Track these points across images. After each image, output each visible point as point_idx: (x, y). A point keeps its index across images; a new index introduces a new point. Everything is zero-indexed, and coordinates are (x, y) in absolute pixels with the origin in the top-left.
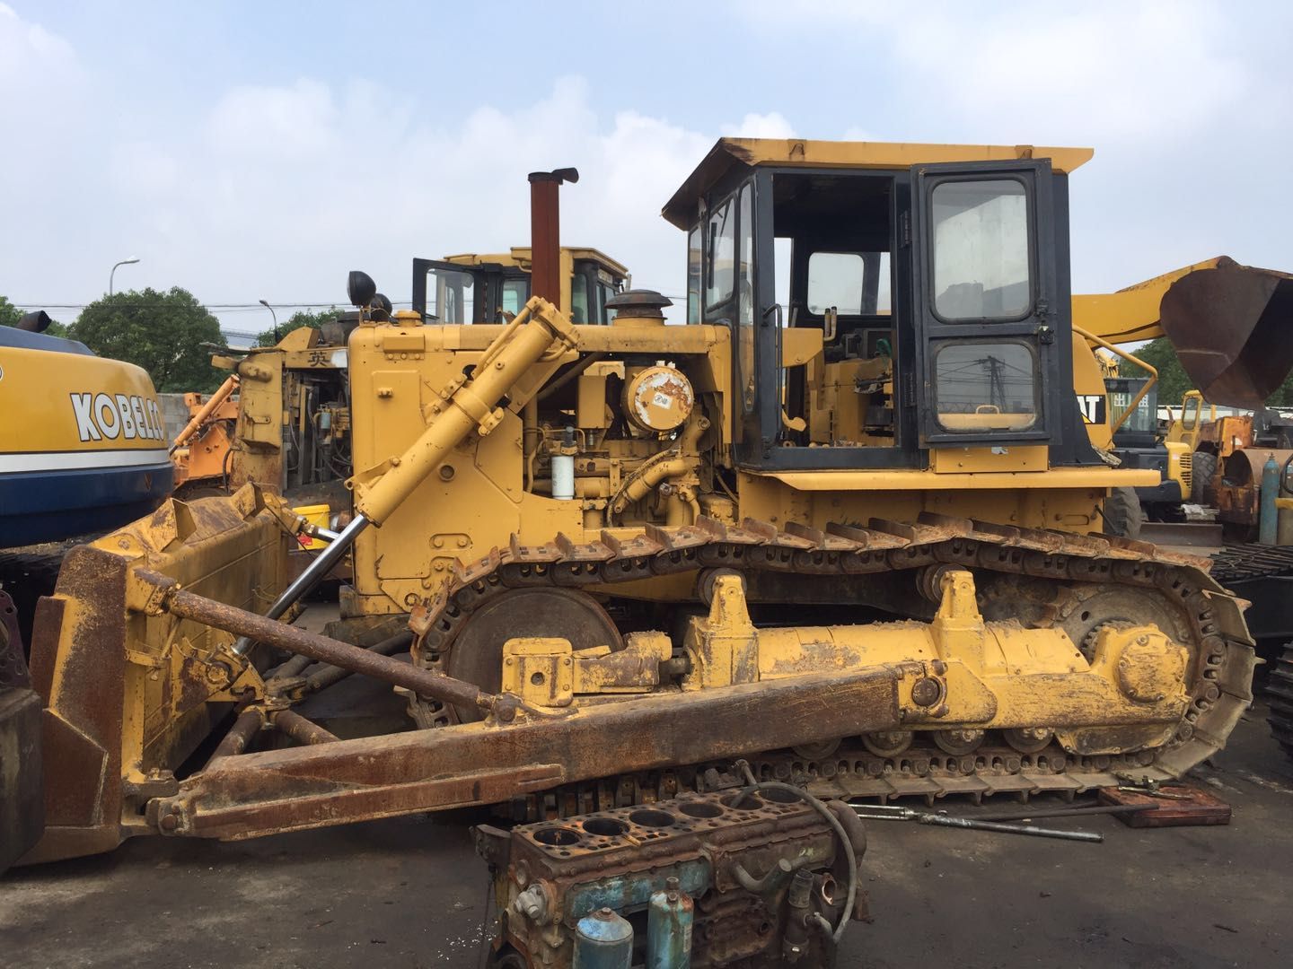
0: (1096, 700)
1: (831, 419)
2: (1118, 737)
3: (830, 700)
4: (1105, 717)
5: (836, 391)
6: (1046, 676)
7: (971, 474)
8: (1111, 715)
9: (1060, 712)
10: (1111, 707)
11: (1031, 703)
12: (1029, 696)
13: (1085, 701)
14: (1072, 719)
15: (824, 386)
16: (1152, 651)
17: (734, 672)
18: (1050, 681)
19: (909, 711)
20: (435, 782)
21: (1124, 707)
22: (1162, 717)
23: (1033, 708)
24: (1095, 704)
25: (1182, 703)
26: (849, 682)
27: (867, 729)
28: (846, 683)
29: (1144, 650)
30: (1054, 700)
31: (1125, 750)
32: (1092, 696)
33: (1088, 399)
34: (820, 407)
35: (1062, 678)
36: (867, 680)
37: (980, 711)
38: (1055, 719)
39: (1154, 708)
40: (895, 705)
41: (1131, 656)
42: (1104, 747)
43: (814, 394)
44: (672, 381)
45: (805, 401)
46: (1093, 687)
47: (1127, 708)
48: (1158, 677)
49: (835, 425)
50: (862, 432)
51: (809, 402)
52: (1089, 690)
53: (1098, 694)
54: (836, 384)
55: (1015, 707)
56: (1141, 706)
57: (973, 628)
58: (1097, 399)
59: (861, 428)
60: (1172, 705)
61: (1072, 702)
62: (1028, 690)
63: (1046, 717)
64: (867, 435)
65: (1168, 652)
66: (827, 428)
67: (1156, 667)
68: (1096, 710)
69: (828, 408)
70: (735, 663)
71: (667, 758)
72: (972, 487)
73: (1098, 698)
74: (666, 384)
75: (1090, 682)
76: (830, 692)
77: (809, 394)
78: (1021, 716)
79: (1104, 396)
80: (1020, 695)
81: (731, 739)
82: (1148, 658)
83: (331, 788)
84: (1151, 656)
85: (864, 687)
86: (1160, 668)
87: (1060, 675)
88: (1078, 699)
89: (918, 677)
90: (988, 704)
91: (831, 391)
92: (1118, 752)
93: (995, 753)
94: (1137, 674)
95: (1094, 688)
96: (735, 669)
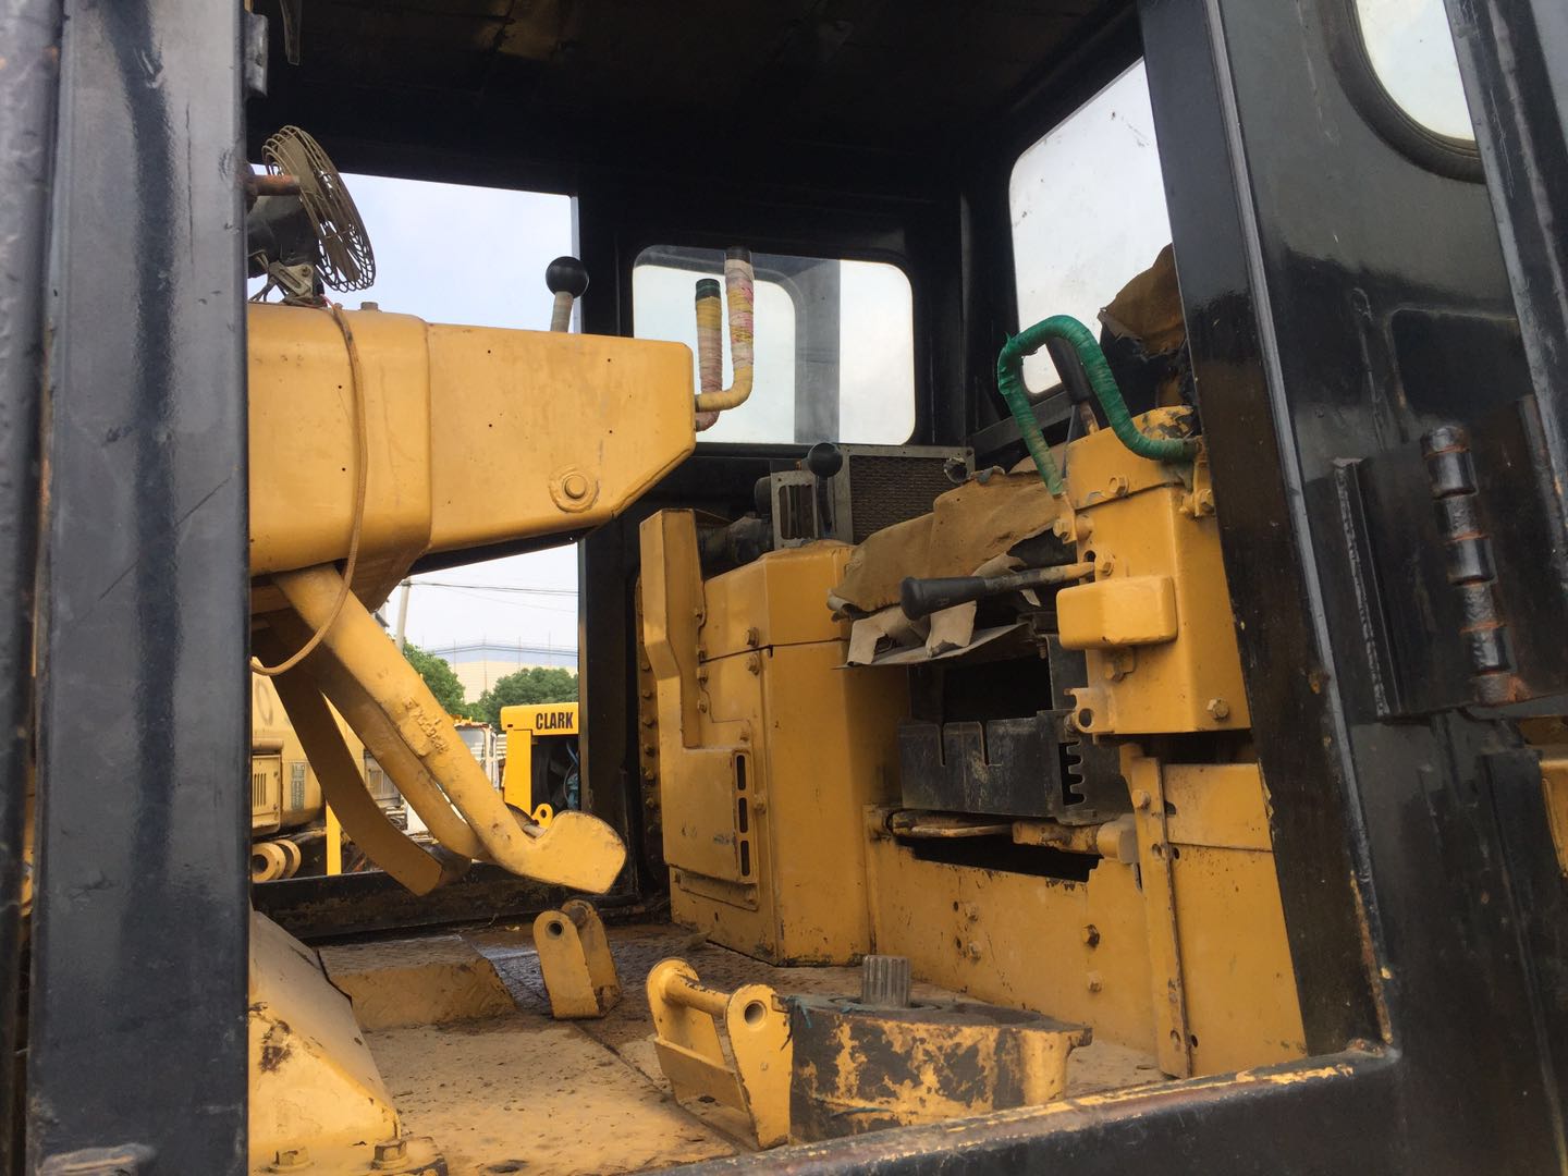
1: (742, 785)
5: (756, 669)
15: (703, 659)
34: (693, 740)
43: (668, 694)
45: (643, 719)
49: (760, 811)
50: (878, 837)
51: (653, 724)
54: (754, 644)
59: (877, 821)
64: (906, 854)
66: (728, 823)
69: (724, 743)
77: (652, 697)
91: (732, 681)
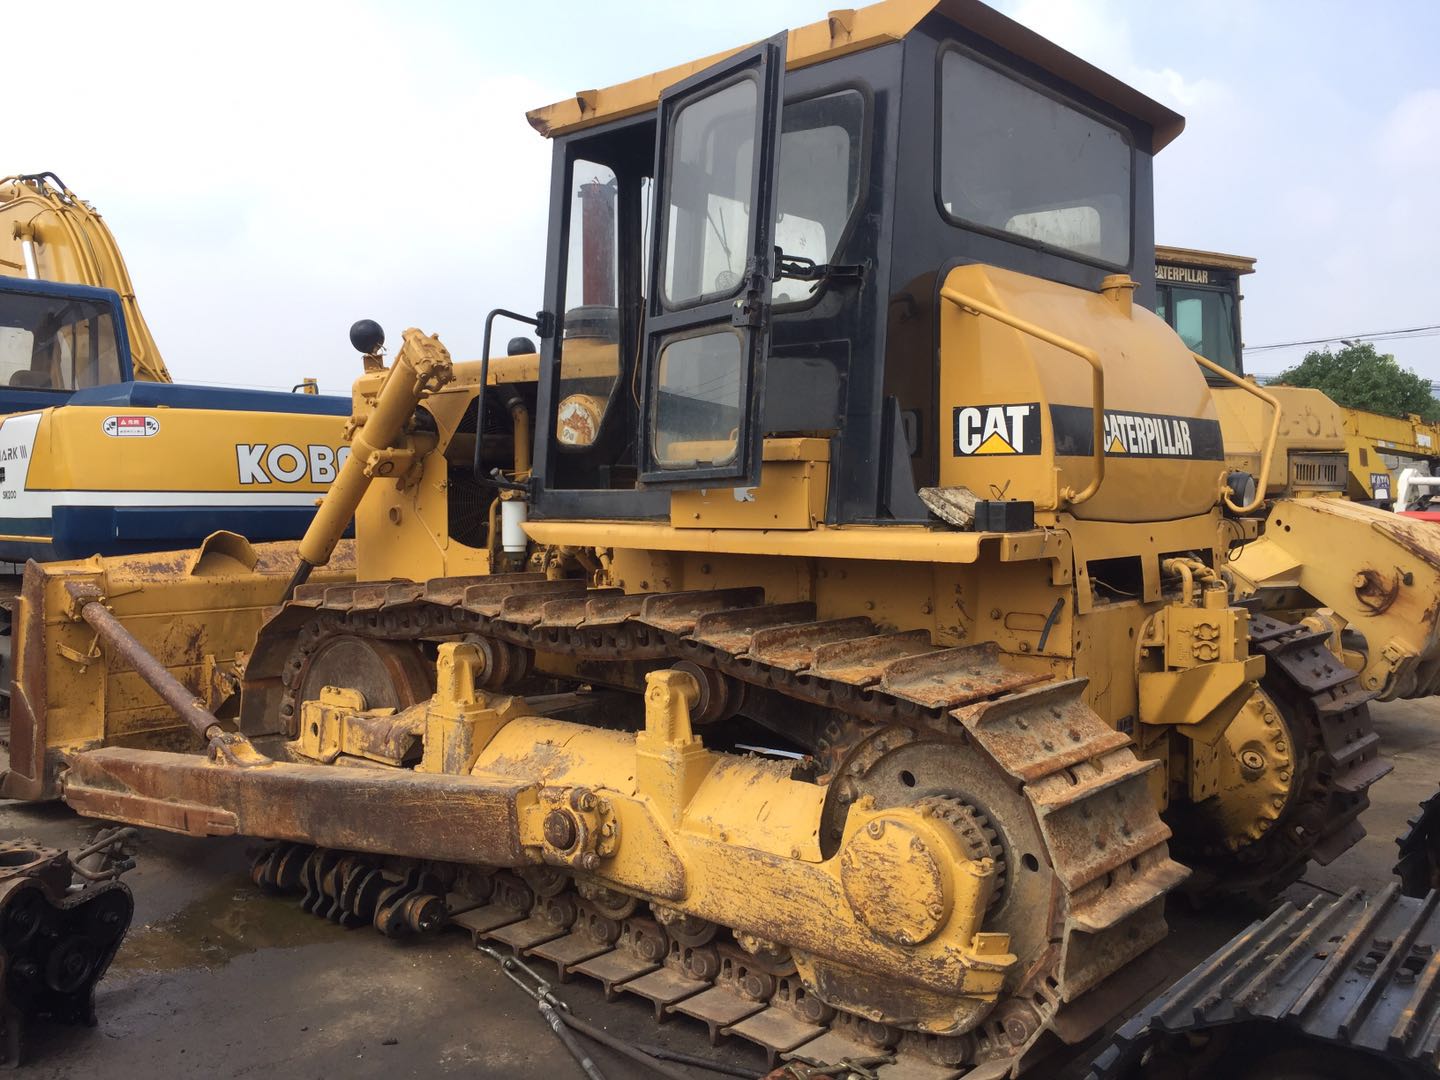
0: (821, 915)
2: (871, 992)
3: (445, 810)
4: (834, 948)
6: (755, 854)
7: (714, 530)
8: (843, 948)
9: (772, 917)
10: (844, 933)
11: (734, 890)
12: (731, 878)
13: (805, 911)
14: (787, 935)
16: (886, 851)
17: (445, 759)
18: (759, 863)
19: (546, 851)
20: (169, 803)
21: (862, 940)
22: (924, 978)
23: (738, 900)
24: (820, 921)
25: (959, 966)
26: (463, 792)
27: (483, 859)
28: (459, 792)
29: (875, 845)
30: (764, 894)
31: (888, 1020)
32: (815, 906)
33: (1011, 411)
35: (774, 862)
36: (481, 794)
37: (661, 880)
38: (765, 926)
39: (910, 959)
40: (514, 838)
41: (857, 851)
42: (855, 1002)
44: (578, 413)
46: (817, 890)
47: (867, 942)
48: (893, 900)
52: (811, 894)
53: (825, 906)
55: (715, 891)
56: (890, 947)
57: (663, 757)
58: (1025, 411)
60: (941, 963)
61: (788, 906)
62: (730, 869)
63: (754, 920)
65: (912, 860)
67: (889, 882)
68: (821, 931)
70: (446, 749)
71: (305, 835)
72: (711, 550)
73: (823, 910)
74: (573, 416)
75: (812, 881)
76: (444, 799)
78: (722, 908)
79: (1037, 405)
80: (721, 873)
81: (355, 830)
82: (878, 862)
83: (123, 789)
84: (883, 860)
85: (479, 803)
86: (896, 885)
87: (773, 857)
88: (797, 905)
89: (553, 806)
90: (671, 874)
92: (877, 1020)
93: (744, 962)
94: (862, 885)
95: (819, 894)
96: (446, 756)
